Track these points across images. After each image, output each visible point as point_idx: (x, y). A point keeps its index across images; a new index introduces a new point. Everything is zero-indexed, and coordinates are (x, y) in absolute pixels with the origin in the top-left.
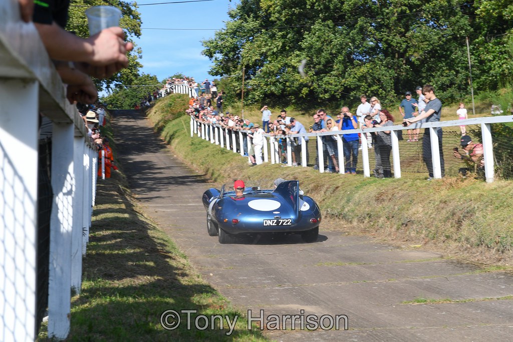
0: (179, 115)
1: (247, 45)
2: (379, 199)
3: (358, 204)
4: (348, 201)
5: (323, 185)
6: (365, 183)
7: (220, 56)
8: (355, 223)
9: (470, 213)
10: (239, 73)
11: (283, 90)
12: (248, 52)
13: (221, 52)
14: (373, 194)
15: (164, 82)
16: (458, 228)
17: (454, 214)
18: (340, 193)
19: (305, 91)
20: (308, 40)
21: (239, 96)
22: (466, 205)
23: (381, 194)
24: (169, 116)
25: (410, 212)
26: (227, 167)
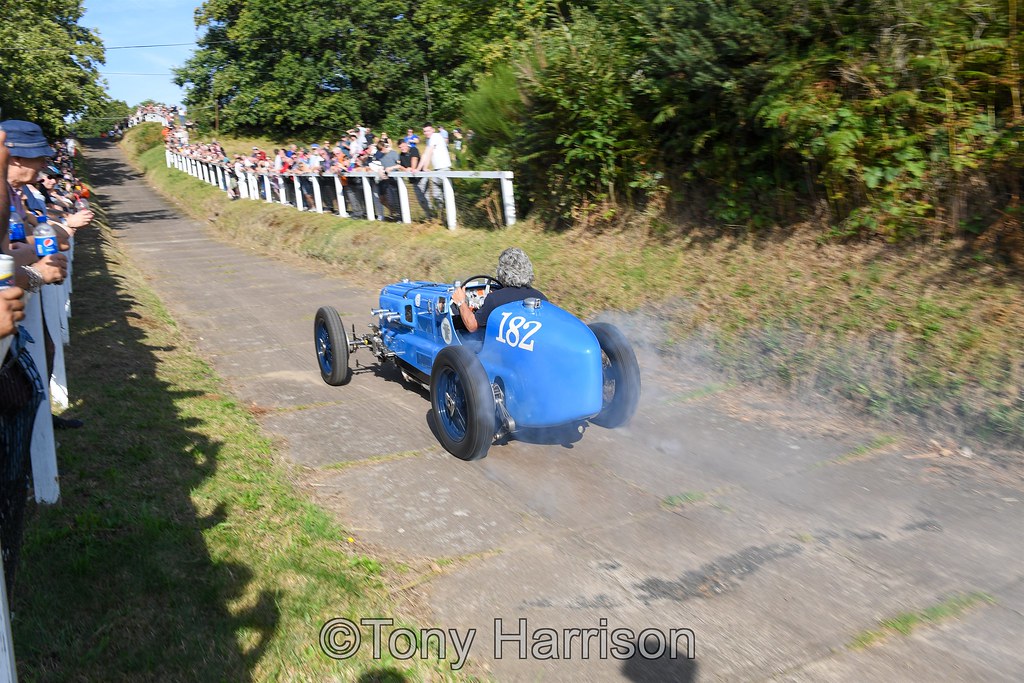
0: (153, 145)
1: (218, 76)
2: (355, 242)
3: (336, 246)
4: (327, 243)
5: (302, 226)
6: (341, 225)
7: (191, 86)
8: (335, 265)
9: (437, 261)
10: (213, 102)
11: (259, 121)
12: (219, 81)
13: (192, 81)
14: (350, 237)
15: (135, 108)
16: (427, 274)
17: (423, 261)
18: (319, 234)
19: (279, 118)
20: (280, 71)
21: (213, 124)
22: (433, 252)
23: (357, 238)
24: (144, 146)
25: (384, 257)
26: (207, 200)
